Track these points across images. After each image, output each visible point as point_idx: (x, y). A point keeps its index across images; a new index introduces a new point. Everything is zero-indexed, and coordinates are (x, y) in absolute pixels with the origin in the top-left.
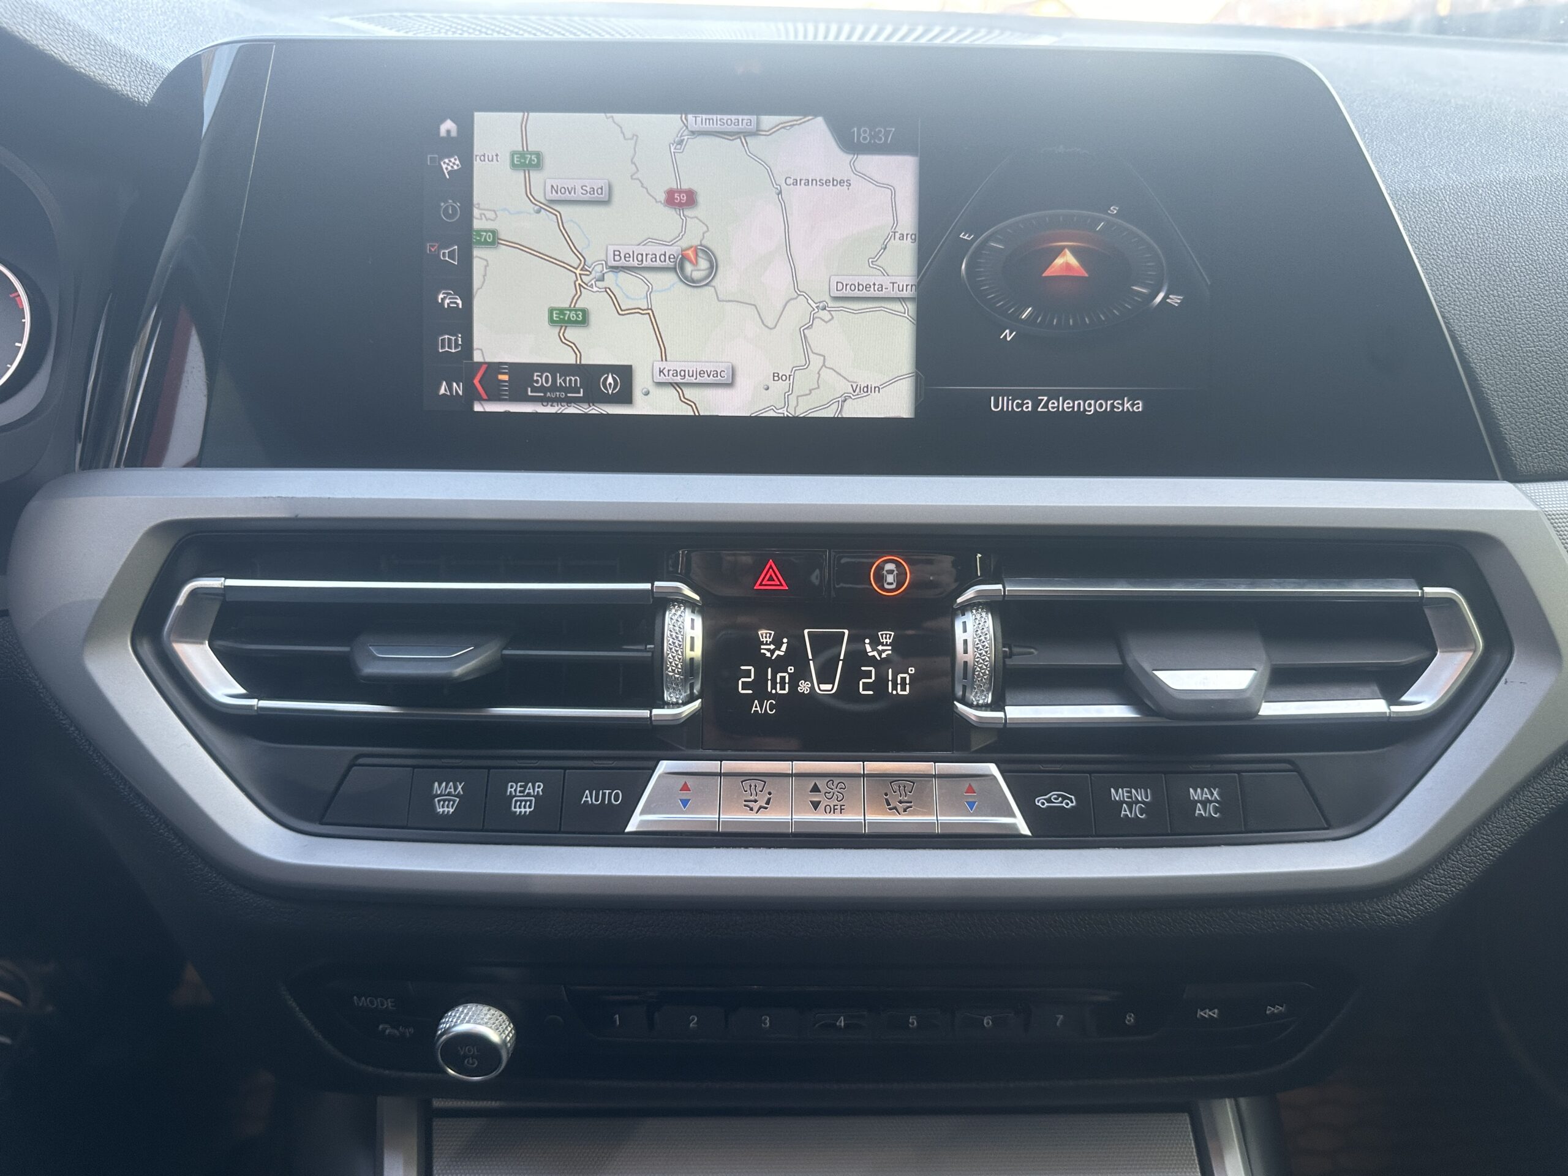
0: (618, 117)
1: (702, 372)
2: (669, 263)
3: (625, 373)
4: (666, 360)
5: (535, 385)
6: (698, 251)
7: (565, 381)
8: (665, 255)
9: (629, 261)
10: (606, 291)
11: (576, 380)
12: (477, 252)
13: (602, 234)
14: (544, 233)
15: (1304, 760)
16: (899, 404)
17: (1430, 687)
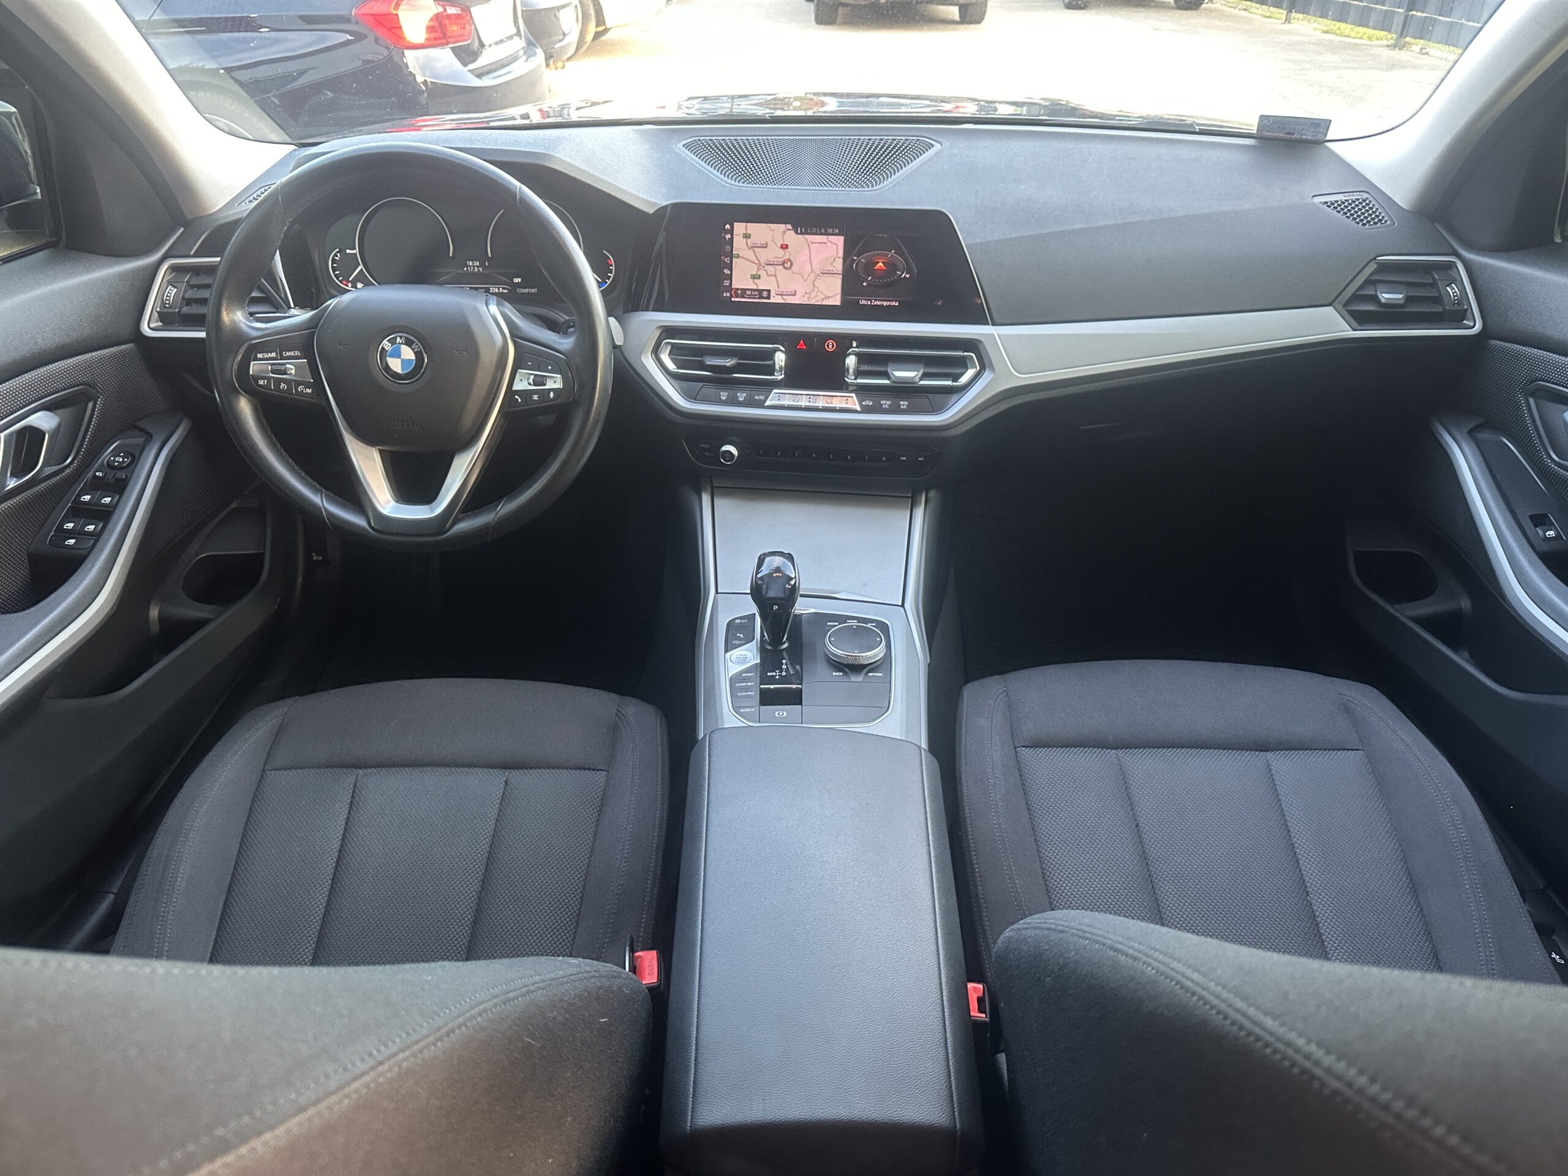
0: (770, 225)
1: (788, 292)
3: (769, 291)
4: (779, 288)
5: (747, 294)
6: (788, 260)
7: (754, 293)
8: (780, 261)
9: (771, 262)
10: (765, 270)
11: (757, 293)
12: (734, 259)
13: (764, 255)
14: (750, 255)
15: (930, 395)
16: (837, 301)
17: (964, 380)
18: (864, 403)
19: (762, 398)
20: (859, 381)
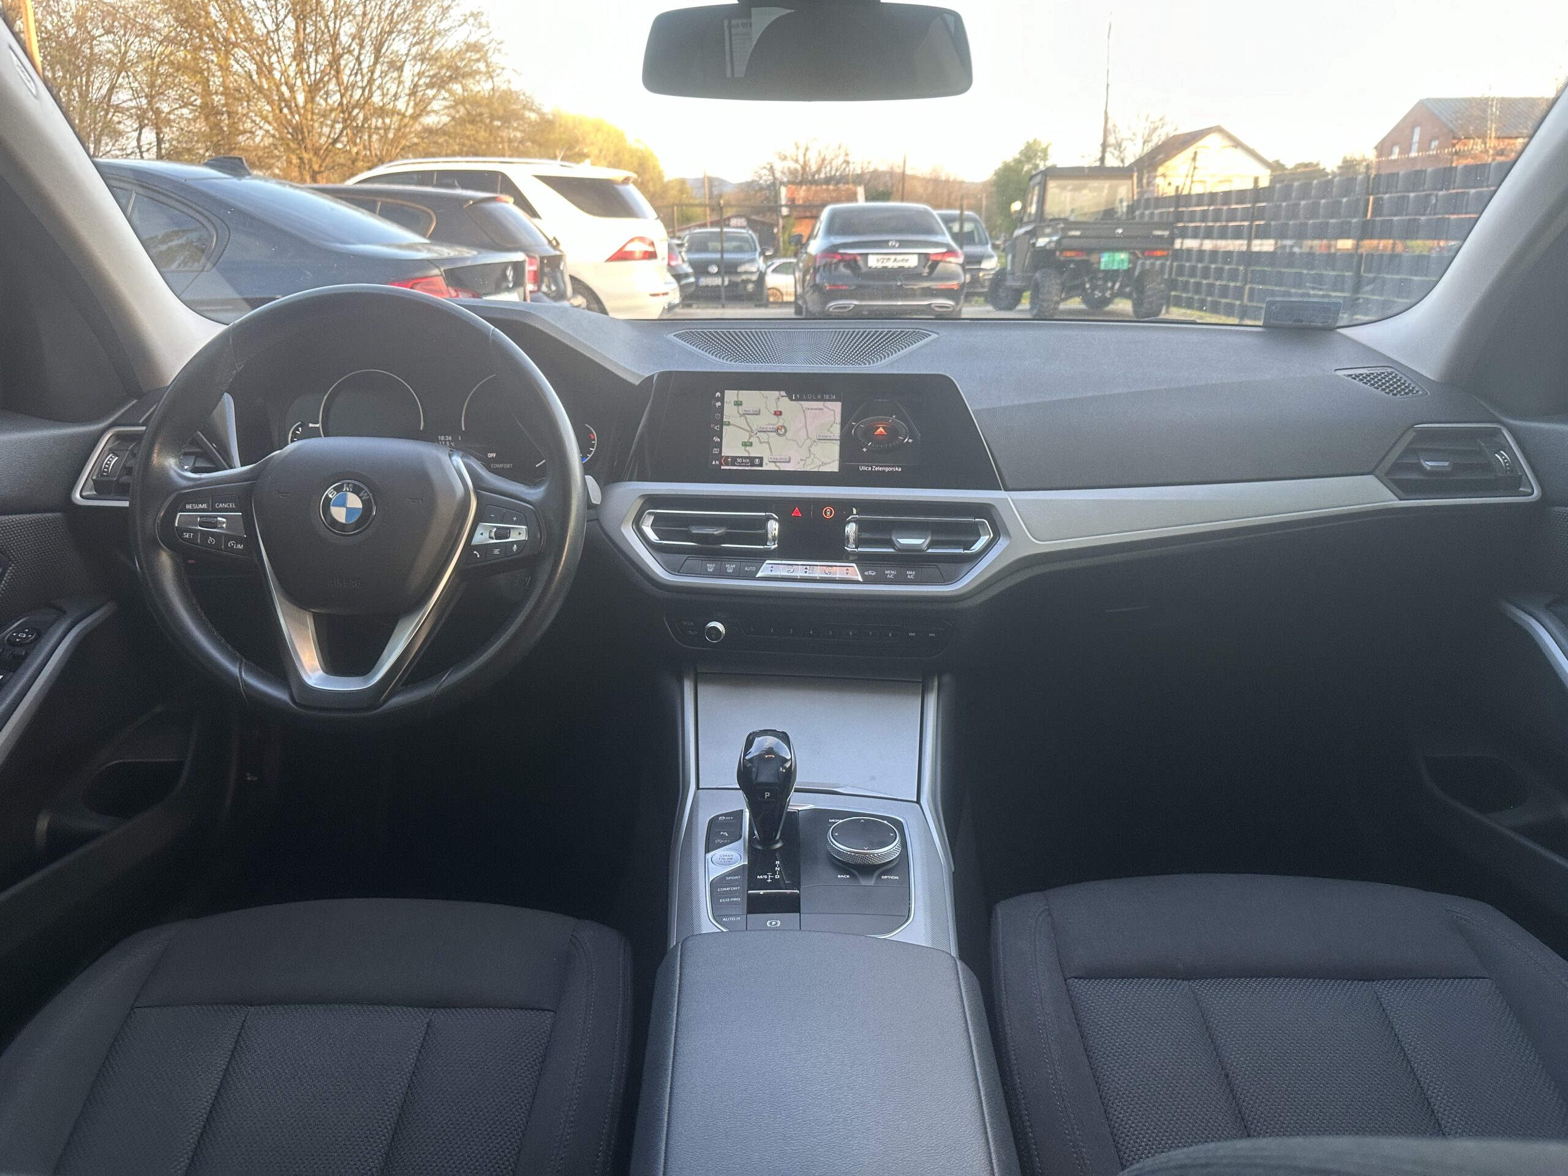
0: (762, 392)
1: (782, 459)
2: (774, 430)
3: (761, 459)
4: (772, 455)
5: (738, 462)
6: (781, 426)
7: (745, 461)
9: (764, 429)
10: (757, 437)
11: (748, 460)
12: (724, 427)
13: (757, 422)
14: (741, 422)
15: (940, 565)
16: (834, 467)
17: (978, 547)
18: (866, 573)
19: (754, 569)
20: (859, 549)
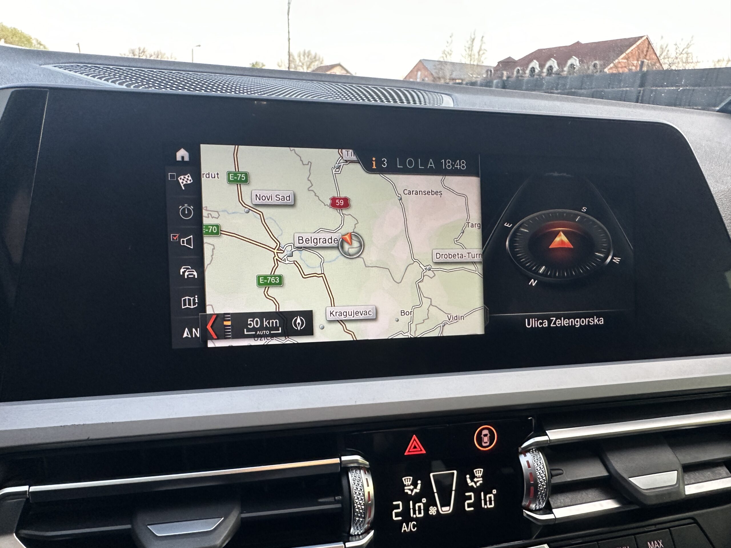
0: (298, 150)
1: (357, 312)
2: (334, 244)
3: (308, 316)
4: (334, 306)
5: (249, 326)
6: (352, 235)
7: (269, 323)
8: (331, 239)
9: (309, 243)
10: (294, 263)
11: (276, 322)
12: (206, 240)
13: (290, 226)
14: (251, 225)
16: (475, 325)
20: (555, 511)
